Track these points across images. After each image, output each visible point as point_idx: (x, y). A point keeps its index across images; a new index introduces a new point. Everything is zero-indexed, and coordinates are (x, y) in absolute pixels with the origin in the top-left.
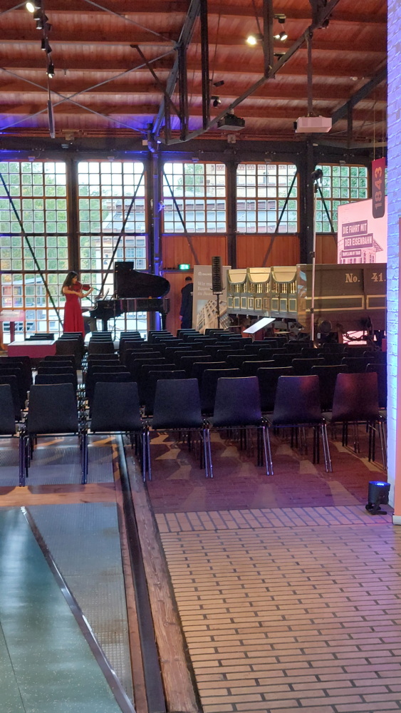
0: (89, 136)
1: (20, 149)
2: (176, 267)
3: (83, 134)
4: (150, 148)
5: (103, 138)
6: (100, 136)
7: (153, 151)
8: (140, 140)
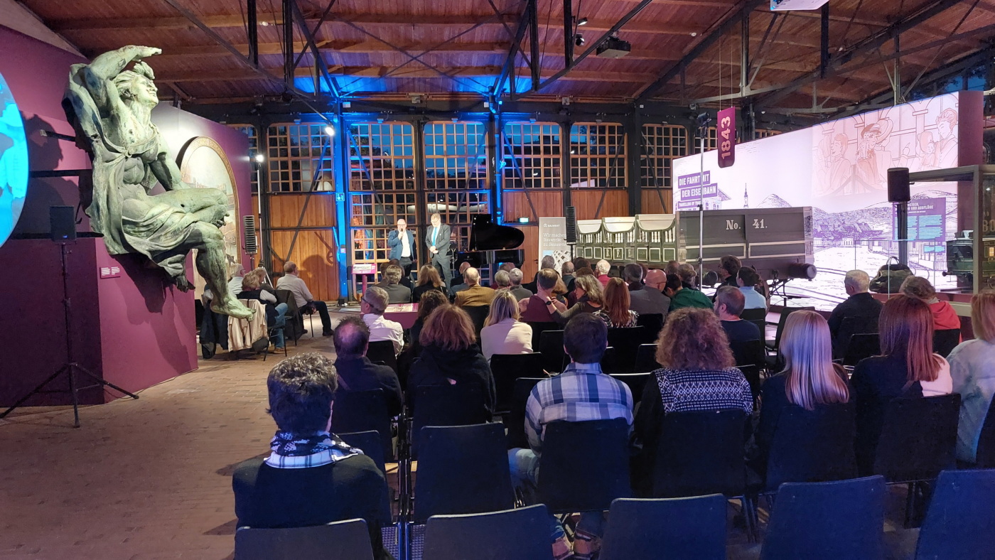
0: (434, 99)
1: (370, 112)
2: (516, 220)
3: (428, 97)
4: (491, 109)
5: (446, 101)
6: (444, 99)
7: (494, 111)
8: (481, 102)
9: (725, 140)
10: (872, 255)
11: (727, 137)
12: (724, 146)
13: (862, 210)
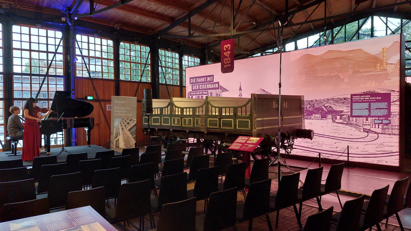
2: (84, 98)
3: (17, 6)
4: (67, 22)
6: (30, 10)
7: (70, 24)
8: (60, 18)
9: (227, 57)
10: (335, 124)
11: (228, 56)
12: (226, 61)
13: (328, 99)
